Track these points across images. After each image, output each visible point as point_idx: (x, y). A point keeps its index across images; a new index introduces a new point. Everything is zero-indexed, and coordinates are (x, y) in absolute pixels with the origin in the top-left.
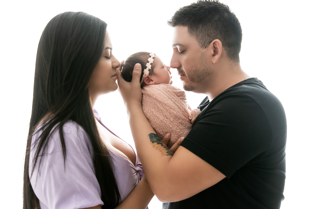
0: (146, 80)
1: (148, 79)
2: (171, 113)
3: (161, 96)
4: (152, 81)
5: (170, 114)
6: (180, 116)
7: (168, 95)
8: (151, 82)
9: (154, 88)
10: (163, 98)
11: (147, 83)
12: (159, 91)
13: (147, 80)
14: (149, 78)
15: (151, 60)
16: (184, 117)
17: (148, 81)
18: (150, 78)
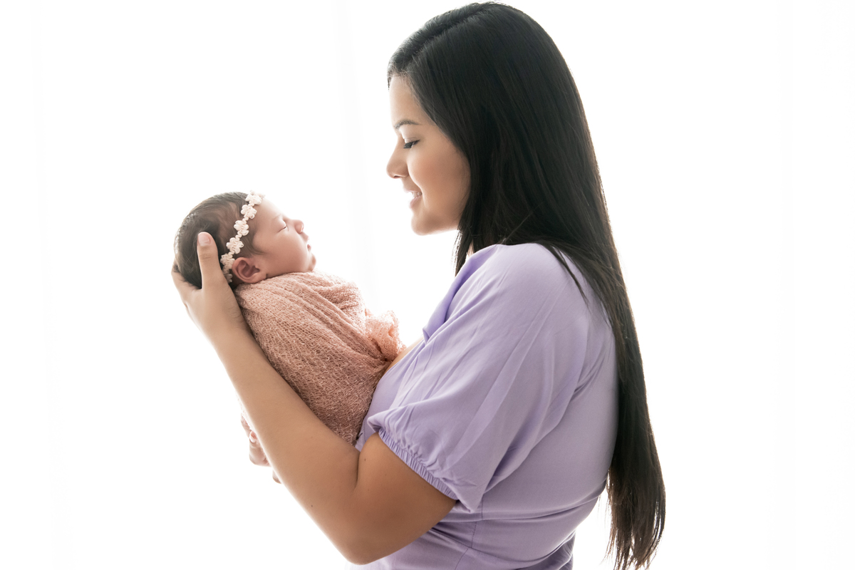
0: (240, 271)
1: (244, 266)
2: (319, 349)
3: (284, 309)
4: (258, 270)
5: (318, 352)
6: (342, 352)
7: (304, 302)
8: (257, 276)
9: (263, 291)
10: (291, 314)
11: (243, 278)
12: (277, 296)
13: (243, 271)
14: (247, 265)
15: (248, 211)
16: (355, 352)
17: (247, 273)
18: (249, 263)
